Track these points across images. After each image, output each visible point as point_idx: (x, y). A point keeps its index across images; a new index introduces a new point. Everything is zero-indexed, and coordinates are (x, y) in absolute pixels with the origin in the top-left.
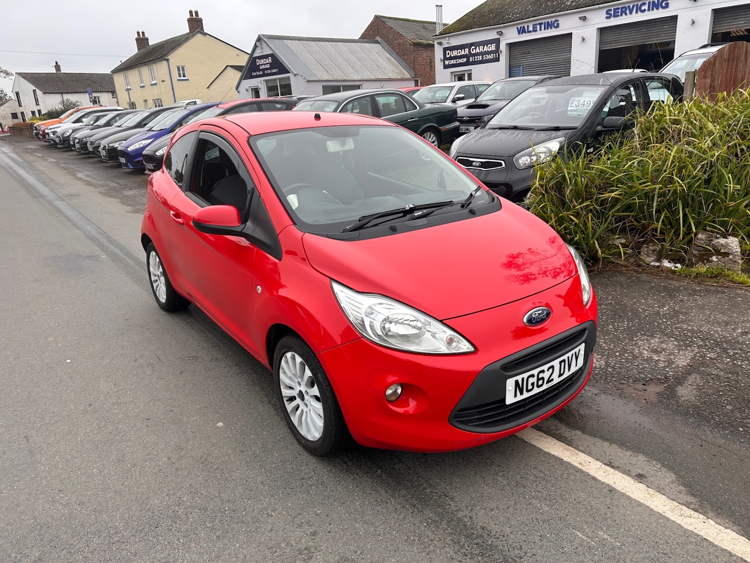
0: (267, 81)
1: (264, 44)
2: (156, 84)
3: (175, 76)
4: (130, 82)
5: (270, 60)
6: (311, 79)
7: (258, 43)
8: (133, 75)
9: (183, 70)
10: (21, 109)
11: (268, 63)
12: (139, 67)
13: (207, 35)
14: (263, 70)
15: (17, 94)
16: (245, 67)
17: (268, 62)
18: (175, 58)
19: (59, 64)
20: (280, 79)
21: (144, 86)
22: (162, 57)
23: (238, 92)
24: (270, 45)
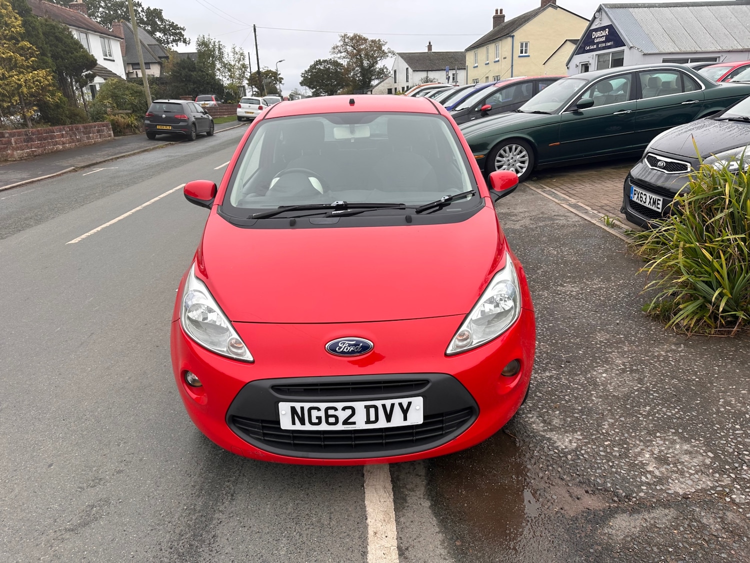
0: (599, 56)
1: (604, 14)
2: (498, 61)
3: (517, 52)
4: (479, 60)
5: (607, 32)
6: (649, 52)
7: (598, 14)
8: (482, 51)
9: (526, 46)
10: (396, 85)
11: (604, 36)
12: (488, 44)
13: (558, 8)
14: (598, 43)
15: (395, 72)
16: (579, 41)
17: (604, 34)
18: (520, 35)
19: (431, 44)
20: (613, 53)
21: (488, 64)
22: (508, 34)
23: (568, 68)
24: (610, 15)
